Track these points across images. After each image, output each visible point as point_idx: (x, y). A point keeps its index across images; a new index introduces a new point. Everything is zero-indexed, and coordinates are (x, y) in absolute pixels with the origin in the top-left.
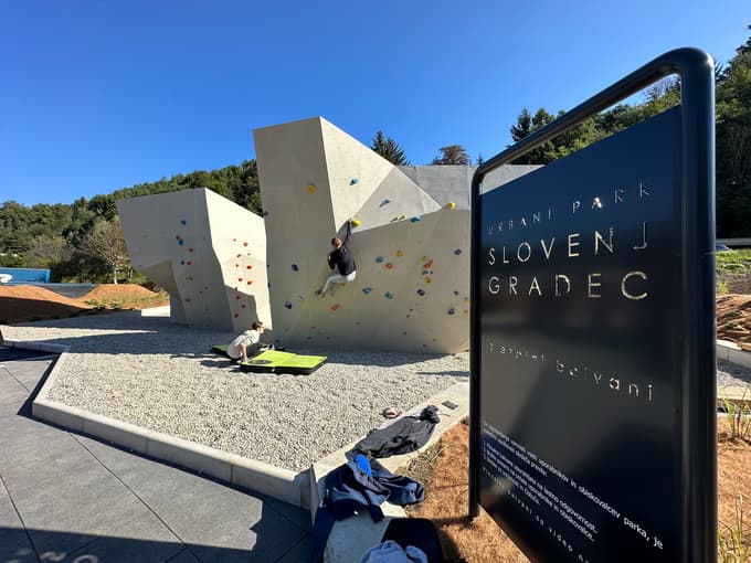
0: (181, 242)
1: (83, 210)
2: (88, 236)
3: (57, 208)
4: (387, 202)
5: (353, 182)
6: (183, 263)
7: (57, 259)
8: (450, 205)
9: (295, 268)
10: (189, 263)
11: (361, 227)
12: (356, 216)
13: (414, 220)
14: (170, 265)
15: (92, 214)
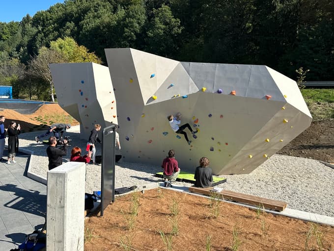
0: (82, 94)
1: (29, 26)
2: (34, 61)
3: (11, 25)
4: (171, 86)
5: (152, 77)
6: (83, 106)
7: (15, 77)
8: (202, 89)
9: (129, 119)
10: (86, 107)
11: (158, 100)
12: (155, 94)
13: (183, 97)
14: (77, 107)
15: (35, 30)
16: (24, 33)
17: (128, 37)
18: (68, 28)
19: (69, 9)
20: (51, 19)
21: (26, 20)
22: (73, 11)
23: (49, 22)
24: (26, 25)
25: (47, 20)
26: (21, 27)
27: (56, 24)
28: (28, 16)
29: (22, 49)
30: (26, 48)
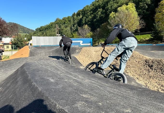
16: (74, 20)
17: (143, 7)
18: (99, 11)
19: (97, 4)
20: (88, 10)
21: (74, 15)
22: (100, 4)
23: (87, 12)
24: (74, 17)
25: (86, 11)
26: (72, 18)
27: (91, 12)
28: (74, 13)
29: (75, 25)
30: (77, 25)
